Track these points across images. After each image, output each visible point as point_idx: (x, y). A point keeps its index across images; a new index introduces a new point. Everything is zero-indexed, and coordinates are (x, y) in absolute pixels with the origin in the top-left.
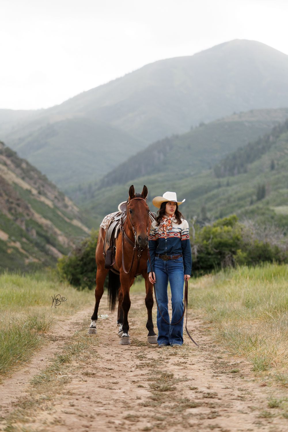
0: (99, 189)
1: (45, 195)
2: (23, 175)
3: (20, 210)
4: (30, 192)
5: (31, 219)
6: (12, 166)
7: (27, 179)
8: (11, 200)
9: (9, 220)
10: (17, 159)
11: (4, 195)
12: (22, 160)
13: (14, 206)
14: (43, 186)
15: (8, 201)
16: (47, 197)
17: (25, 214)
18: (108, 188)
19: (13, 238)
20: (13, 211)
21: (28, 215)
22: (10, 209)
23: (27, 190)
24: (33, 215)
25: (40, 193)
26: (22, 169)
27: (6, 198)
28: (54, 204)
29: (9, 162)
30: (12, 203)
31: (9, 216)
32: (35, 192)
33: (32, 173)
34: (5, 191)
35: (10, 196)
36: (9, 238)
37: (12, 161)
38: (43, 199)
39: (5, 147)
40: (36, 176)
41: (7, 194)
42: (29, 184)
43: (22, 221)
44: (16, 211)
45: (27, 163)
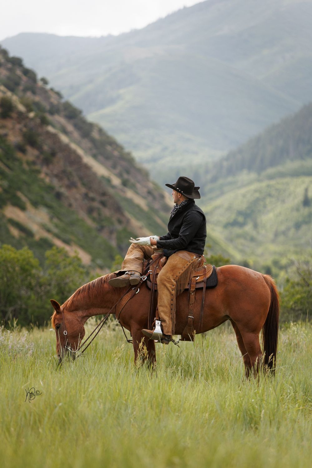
0: (214, 179)
1: (133, 187)
2: (95, 151)
3: (106, 212)
4: (109, 181)
5: (125, 230)
6: (76, 134)
7: (100, 157)
8: (91, 195)
9: (89, 230)
10: (84, 122)
11: (79, 184)
12: (91, 125)
13: (96, 204)
14: (128, 172)
15: (86, 196)
16: (137, 193)
17: (114, 220)
18: (230, 179)
19: (99, 261)
20: (95, 215)
21: (120, 222)
22: (90, 211)
23: (103, 177)
24: (128, 221)
25: (125, 183)
26: (93, 141)
27: (83, 190)
28: (149, 205)
29: (70, 128)
30: (93, 199)
31: (89, 222)
32: (116, 181)
33: (109, 148)
34: (81, 179)
35: (90, 188)
36: (93, 260)
37: (76, 126)
38: (130, 194)
39: (63, 101)
40: (116, 153)
41: (84, 184)
42: (107, 167)
43: (111, 232)
44: (99, 214)
45: (100, 131)
